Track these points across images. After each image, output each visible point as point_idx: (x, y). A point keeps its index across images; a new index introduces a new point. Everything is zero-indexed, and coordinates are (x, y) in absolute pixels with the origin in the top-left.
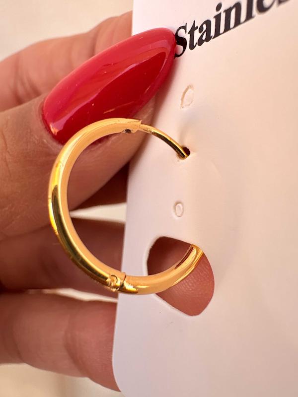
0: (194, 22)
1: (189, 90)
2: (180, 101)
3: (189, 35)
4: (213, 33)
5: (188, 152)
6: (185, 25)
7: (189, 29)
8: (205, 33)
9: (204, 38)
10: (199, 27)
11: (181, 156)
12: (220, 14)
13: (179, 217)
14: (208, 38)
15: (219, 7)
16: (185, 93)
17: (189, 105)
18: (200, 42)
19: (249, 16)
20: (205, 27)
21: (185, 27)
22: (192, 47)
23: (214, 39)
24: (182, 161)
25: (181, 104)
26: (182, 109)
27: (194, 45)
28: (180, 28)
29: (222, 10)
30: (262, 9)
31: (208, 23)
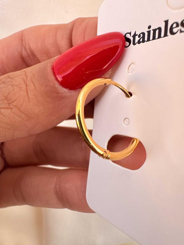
0: (136, 32)
1: (132, 65)
2: (127, 70)
3: (133, 38)
4: (146, 39)
5: (131, 94)
6: (130, 32)
7: (132, 34)
8: (142, 38)
9: (141, 40)
10: (138, 35)
11: (127, 96)
12: (150, 31)
13: (126, 125)
14: (143, 41)
15: (149, 27)
16: (130, 66)
17: (132, 72)
18: (139, 42)
19: (166, 35)
20: (141, 35)
21: (130, 33)
22: (134, 44)
23: (147, 42)
24: (128, 99)
25: (128, 71)
26: (129, 74)
27: (136, 43)
28: (127, 33)
29: (151, 29)
30: (172, 33)
31: (143, 34)
